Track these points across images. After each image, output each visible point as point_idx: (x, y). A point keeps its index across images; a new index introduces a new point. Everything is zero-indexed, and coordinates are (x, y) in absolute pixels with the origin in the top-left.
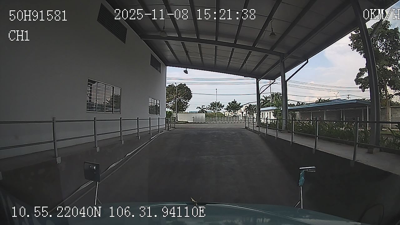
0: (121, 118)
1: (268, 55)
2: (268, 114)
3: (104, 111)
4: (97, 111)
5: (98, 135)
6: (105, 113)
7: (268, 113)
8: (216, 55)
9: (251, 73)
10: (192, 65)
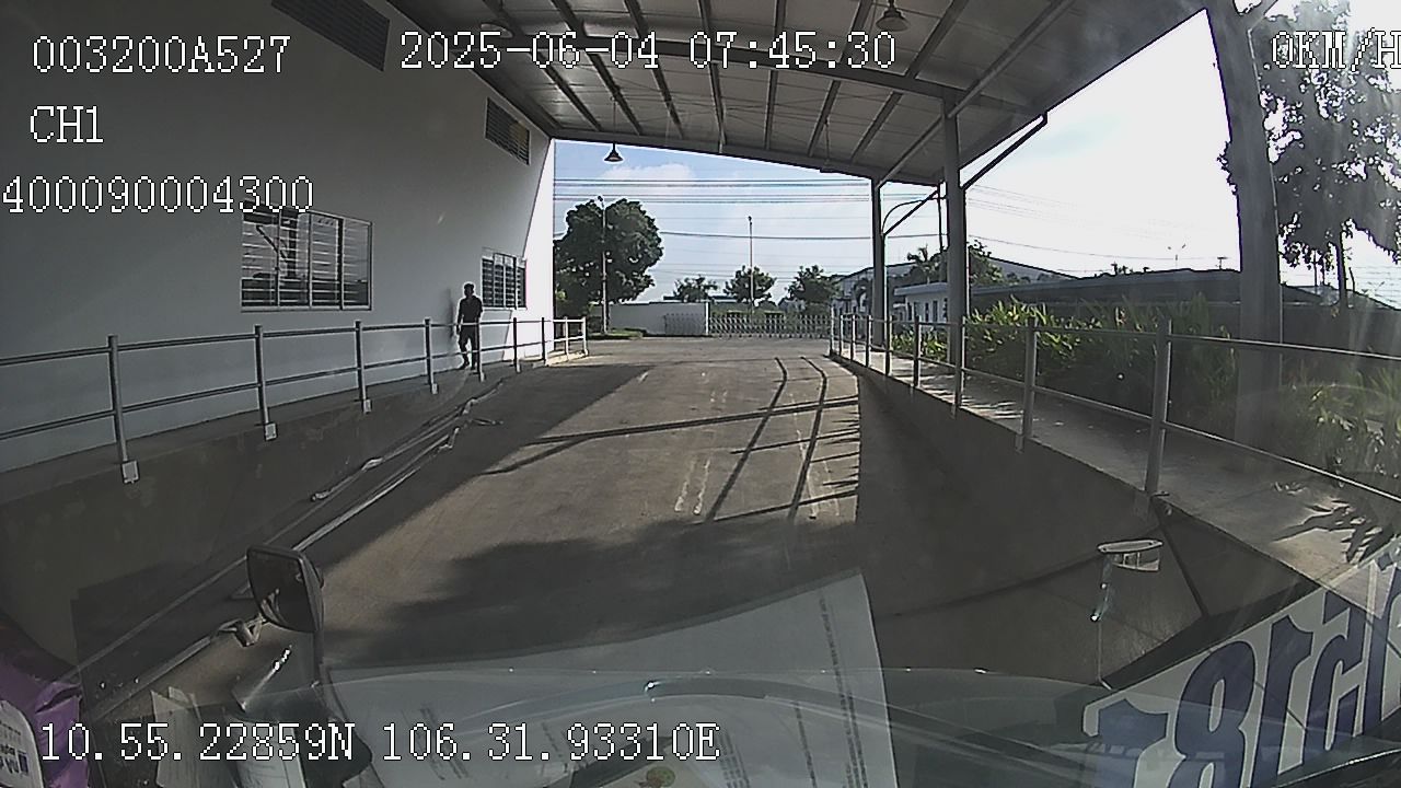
0: (358, 324)
1: (901, 94)
2: (927, 309)
3: (308, 304)
4: (282, 304)
5: (268, 383)
6: (310, 310)
7: (927, 305)
8: (720, 97)
9: (854, 161)
10: (641, 134)
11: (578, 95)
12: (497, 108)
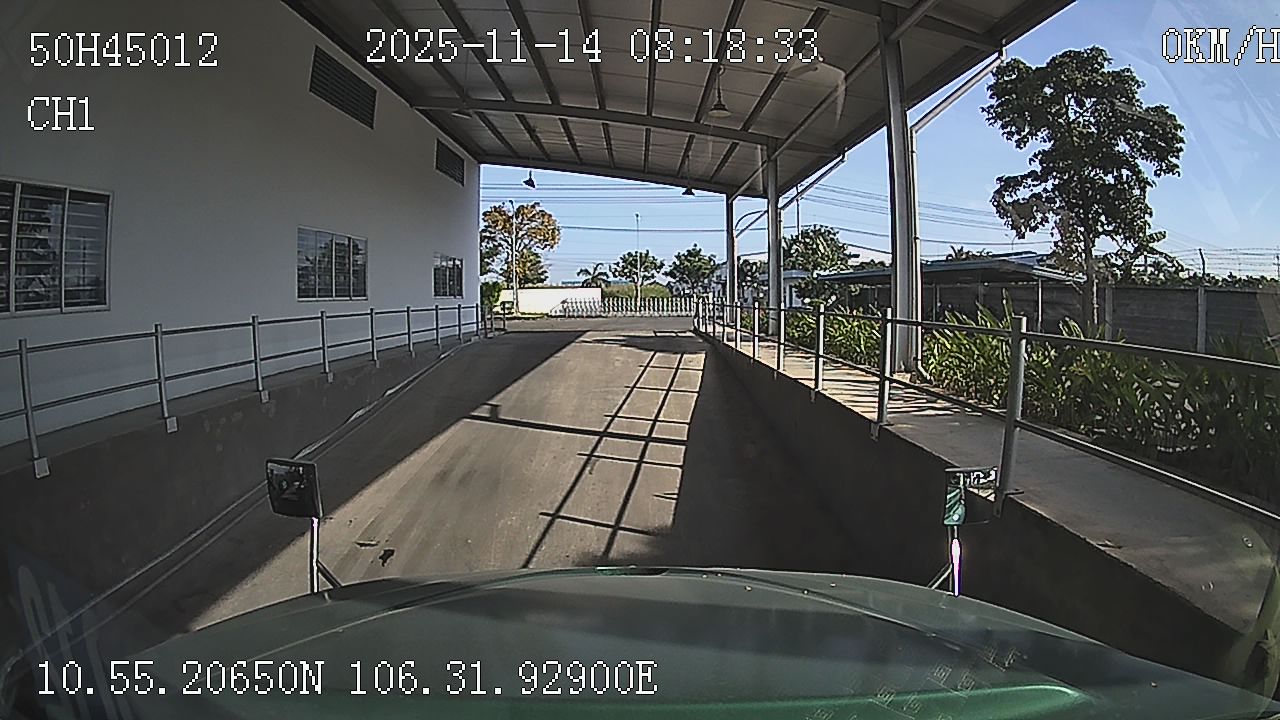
0: (372, 310)
1: (738, 144)
4: (320, 297)
6: (334, 300)
8: (610, 140)
9: (713, 181)
10: (550, 160)
11: (504, 134)
12: (443, 144)
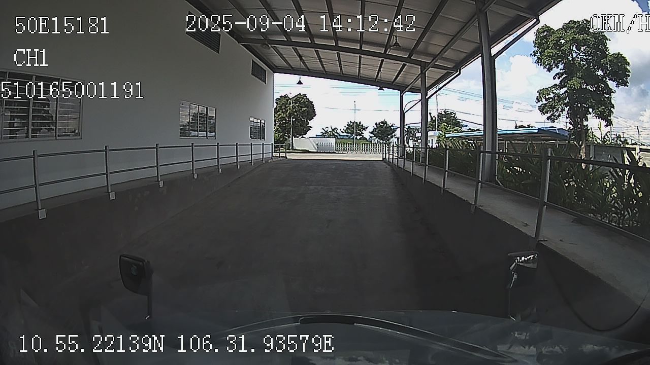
0: (218, 144)
4: (191, 136)
5: (195, 161)
6: (198, 138)
8: (341, 62)
9: (394, 84)
10: (311, 72)
11: (286, 58)
12: (255, 63)
